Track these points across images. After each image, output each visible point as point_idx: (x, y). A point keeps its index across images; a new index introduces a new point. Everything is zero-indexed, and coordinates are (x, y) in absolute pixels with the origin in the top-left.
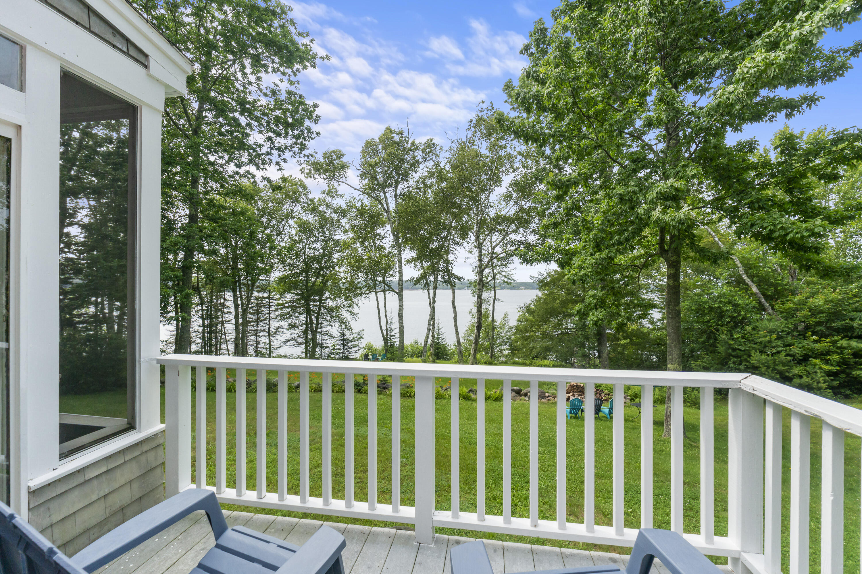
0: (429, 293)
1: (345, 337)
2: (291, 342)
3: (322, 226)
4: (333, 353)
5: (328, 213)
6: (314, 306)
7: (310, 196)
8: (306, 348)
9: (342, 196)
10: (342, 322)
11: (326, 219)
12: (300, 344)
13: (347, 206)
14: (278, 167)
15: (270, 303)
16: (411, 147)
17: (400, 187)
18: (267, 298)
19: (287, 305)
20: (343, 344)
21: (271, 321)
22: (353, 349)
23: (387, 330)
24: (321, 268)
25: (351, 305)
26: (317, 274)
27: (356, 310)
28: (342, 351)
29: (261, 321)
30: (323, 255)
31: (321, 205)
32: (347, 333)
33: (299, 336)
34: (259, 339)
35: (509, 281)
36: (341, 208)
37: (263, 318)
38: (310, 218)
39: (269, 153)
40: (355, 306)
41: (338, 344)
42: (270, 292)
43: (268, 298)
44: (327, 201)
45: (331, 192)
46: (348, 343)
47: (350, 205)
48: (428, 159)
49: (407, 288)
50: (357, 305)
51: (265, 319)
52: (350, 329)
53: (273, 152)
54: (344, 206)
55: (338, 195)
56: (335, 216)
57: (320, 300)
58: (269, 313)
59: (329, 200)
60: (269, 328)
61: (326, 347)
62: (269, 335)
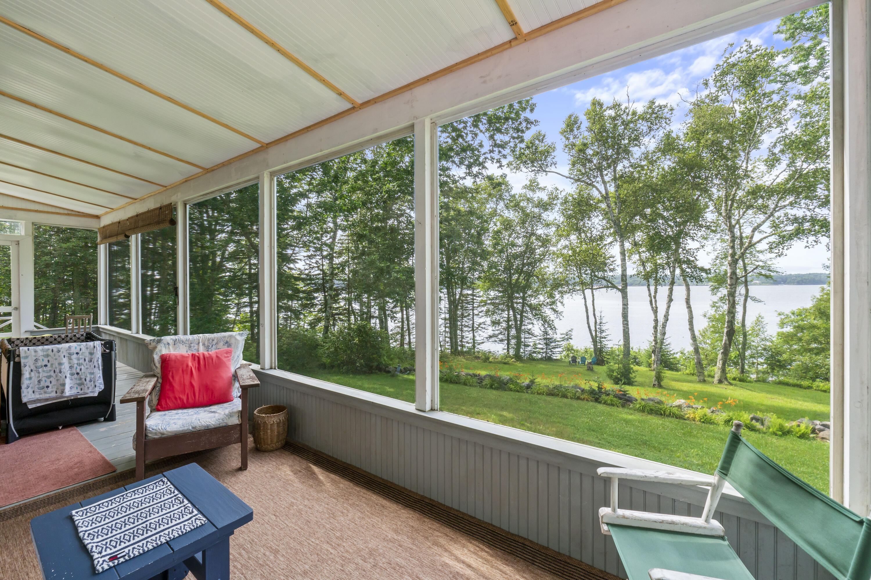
0: (649, 290)
1: (548, 337)
2: (493, 339)
3: (523, 222)
4: (534, 352)
5: (530, 208)
6: (517, 303)
7: (513, 193)
8: (508, 344)
9: (544, 189)
10: (545, 321)
11: (527, 215)
12: (502, 340)
13: (550, 198)
14: (498, 165)
15: (473, 299)
16: (632, 118)
17: (620, 167)
18: (471, 295)
19: (489, 302)
20: (546, 344)
21: (475, 317)
22: (557, 350)
23: (596, 331)
24: (524, 265)
25: (553, 303)
26: (520, 271)
27: (559, 307)
28: (544, 350)
29: (465, 317)
30: (525, 252)
31: (523, 200)
32: (550, 332)
33: (501, 333)
34: (464, 334)
35: (768, 273)
36: (542, 201)
37: (466, 314)
38: (511, 215)
39: (491, 151)
40: (559, 304)
41: (540, 344)
42: (473, 289)
43: (473, 295)
44: (529, 196)
45: (533, 186)
46: (551, 343)
47: (553, 197)
48: (655, 127)
49: (631, 285)
50: (562, 303)
51: (469, 315)
52: (553, 328)
53: (495, 149)
54: (545, 198)
55: (539, 188)
56: (536, 210)
57: (524, 298)
58: (473, 310)
59: (530, 194)
60: (473, 324)
61: (528, 346)
62: (473, 330)
